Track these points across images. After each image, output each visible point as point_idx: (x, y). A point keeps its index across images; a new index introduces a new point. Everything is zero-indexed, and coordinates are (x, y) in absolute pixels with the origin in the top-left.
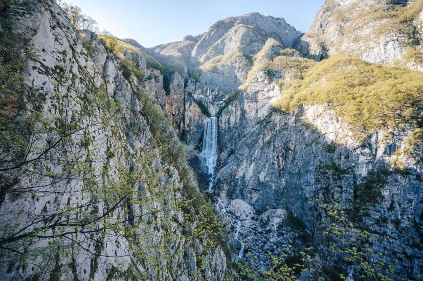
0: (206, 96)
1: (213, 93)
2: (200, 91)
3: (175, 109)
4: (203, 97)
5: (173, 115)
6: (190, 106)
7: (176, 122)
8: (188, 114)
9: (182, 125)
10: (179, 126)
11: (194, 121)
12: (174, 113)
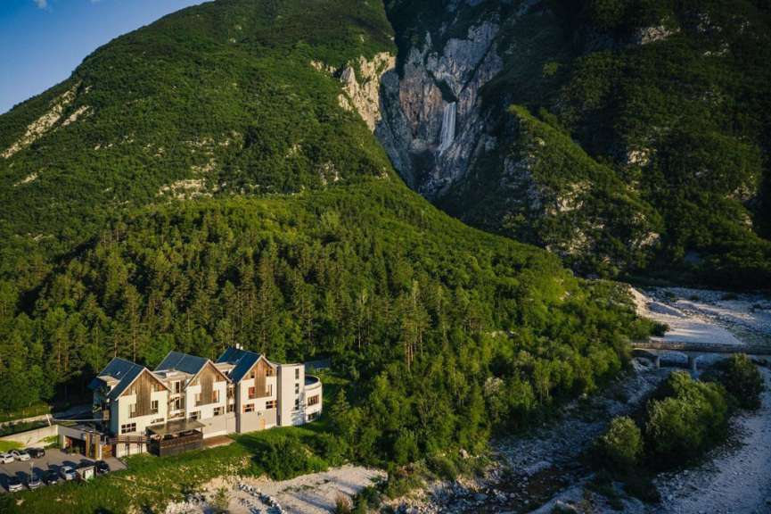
0: (451, 73)
1: (461, 68)
2: (443, 67)
3: (413, 96)
4: (448, 75)
5: (411, 104)
6: (430, 89)
7: (415, 113)
8: (427, 100)
9: (421, 116)
10: (418, 116)
11: (435, 108)
12: (411, 101)
